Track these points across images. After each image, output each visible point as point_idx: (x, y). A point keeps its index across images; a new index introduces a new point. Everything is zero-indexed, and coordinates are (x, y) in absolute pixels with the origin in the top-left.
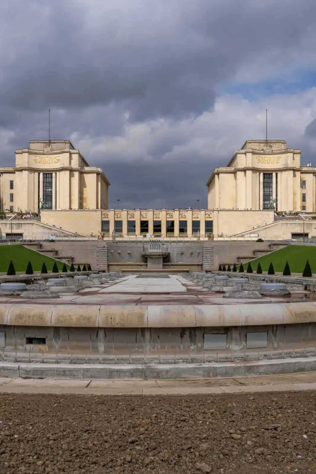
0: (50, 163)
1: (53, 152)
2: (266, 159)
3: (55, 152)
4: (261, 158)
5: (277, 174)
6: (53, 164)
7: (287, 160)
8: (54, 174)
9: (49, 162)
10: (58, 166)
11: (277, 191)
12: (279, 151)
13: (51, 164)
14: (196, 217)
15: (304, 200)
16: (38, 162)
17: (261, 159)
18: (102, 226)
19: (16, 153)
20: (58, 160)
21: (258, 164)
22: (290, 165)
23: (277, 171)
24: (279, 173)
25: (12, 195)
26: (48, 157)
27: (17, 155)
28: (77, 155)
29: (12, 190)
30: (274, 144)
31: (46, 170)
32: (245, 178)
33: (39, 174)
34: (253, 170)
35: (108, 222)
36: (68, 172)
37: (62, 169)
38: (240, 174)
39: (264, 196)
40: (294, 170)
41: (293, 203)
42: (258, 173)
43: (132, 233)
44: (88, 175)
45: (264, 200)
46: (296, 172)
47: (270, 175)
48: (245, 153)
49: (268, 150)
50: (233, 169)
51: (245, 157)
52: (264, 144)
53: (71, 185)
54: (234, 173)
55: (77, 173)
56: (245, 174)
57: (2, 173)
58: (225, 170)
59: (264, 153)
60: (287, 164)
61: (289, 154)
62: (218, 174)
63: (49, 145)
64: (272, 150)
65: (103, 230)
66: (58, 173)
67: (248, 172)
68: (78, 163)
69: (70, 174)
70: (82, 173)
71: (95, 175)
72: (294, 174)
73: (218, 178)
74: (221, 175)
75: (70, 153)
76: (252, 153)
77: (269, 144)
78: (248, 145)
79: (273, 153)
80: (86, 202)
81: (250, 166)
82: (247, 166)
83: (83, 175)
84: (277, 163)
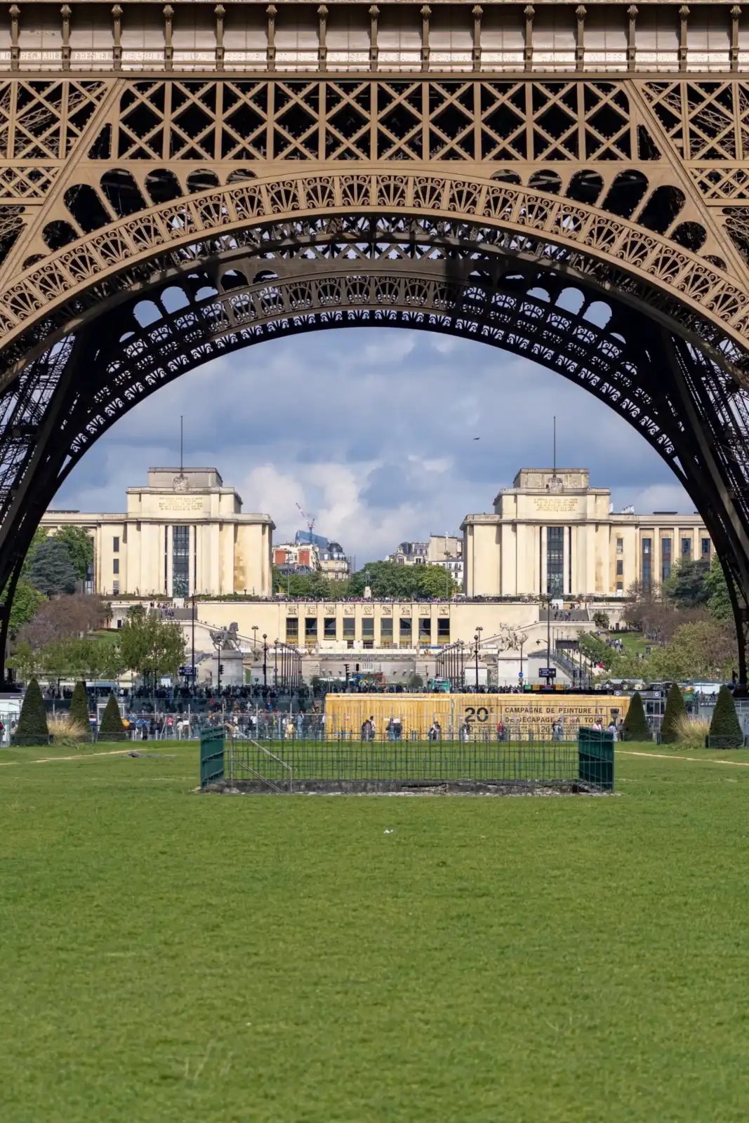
1: (190, 490)
2: (552, 503)
3: (194, 490)
4: (544, 501)
5: (570, 528)
7: (585, 508)
8: (191, 529)
9: (183, 508)
10: (198, 514)
11: (570, 557)
12: (575, 491)
13: (186, 511)
15: (620, 570)
16: (164, 507)
17: (543, 504)
18: (288, 626)
19: (128, 493)
20: (200, 505)
21: (538, 511)
22: (590, 516)
23: (572, 524)
24: (574, 528)
25: (116, 562)
26: (181, 499)
27: (129, 496)
28: (232, 496)
29: (116, 554)
30: (567, 477)
31: (179, 521)
32: (513, 534)
33: (166, 527)
34: (529, 523)
35: (296, 620)
36: (217, 526)
37: (207, 522)
38: (507, 530)
39: (549, 565)
40: (597, 524)
41: (596, 579)
42: (538, 528)
43: (332, 637)
44: (248, 528)
45: (549, 572)
46: (601, 528)
47: (560, 531)
48: (516, 495)
49: (556, 488)
50: (497, 518)
51: (516, 501)
52: (551, 476)
53: (221, 547)
54: (499, 525)
55: (232, 527)
56: (515, 530)
57: (100, 524)
58: (483, 519)
59: (548, 494)
60: (585, 514)
61: (588, 497)
62: (472, 526)
63: (182, 476)
64: (563, 488)
65: (289, 632)
66: (199, 527)
67: (520, 528)
68: (233, 510)
69: (221, 529)
70: (237, 524)
71: (260, 527)
72: (597, 530)
73: (472, 533)
74: (476, 528)
75: (220, 494)
76: (527, 494)
77: (558, 476)
78: (523, 477)
79: (563, 493)
80: (244, 574)
81: (522, 517)
82: (519, 517)
83: (240, 528)
84: (571, 510)
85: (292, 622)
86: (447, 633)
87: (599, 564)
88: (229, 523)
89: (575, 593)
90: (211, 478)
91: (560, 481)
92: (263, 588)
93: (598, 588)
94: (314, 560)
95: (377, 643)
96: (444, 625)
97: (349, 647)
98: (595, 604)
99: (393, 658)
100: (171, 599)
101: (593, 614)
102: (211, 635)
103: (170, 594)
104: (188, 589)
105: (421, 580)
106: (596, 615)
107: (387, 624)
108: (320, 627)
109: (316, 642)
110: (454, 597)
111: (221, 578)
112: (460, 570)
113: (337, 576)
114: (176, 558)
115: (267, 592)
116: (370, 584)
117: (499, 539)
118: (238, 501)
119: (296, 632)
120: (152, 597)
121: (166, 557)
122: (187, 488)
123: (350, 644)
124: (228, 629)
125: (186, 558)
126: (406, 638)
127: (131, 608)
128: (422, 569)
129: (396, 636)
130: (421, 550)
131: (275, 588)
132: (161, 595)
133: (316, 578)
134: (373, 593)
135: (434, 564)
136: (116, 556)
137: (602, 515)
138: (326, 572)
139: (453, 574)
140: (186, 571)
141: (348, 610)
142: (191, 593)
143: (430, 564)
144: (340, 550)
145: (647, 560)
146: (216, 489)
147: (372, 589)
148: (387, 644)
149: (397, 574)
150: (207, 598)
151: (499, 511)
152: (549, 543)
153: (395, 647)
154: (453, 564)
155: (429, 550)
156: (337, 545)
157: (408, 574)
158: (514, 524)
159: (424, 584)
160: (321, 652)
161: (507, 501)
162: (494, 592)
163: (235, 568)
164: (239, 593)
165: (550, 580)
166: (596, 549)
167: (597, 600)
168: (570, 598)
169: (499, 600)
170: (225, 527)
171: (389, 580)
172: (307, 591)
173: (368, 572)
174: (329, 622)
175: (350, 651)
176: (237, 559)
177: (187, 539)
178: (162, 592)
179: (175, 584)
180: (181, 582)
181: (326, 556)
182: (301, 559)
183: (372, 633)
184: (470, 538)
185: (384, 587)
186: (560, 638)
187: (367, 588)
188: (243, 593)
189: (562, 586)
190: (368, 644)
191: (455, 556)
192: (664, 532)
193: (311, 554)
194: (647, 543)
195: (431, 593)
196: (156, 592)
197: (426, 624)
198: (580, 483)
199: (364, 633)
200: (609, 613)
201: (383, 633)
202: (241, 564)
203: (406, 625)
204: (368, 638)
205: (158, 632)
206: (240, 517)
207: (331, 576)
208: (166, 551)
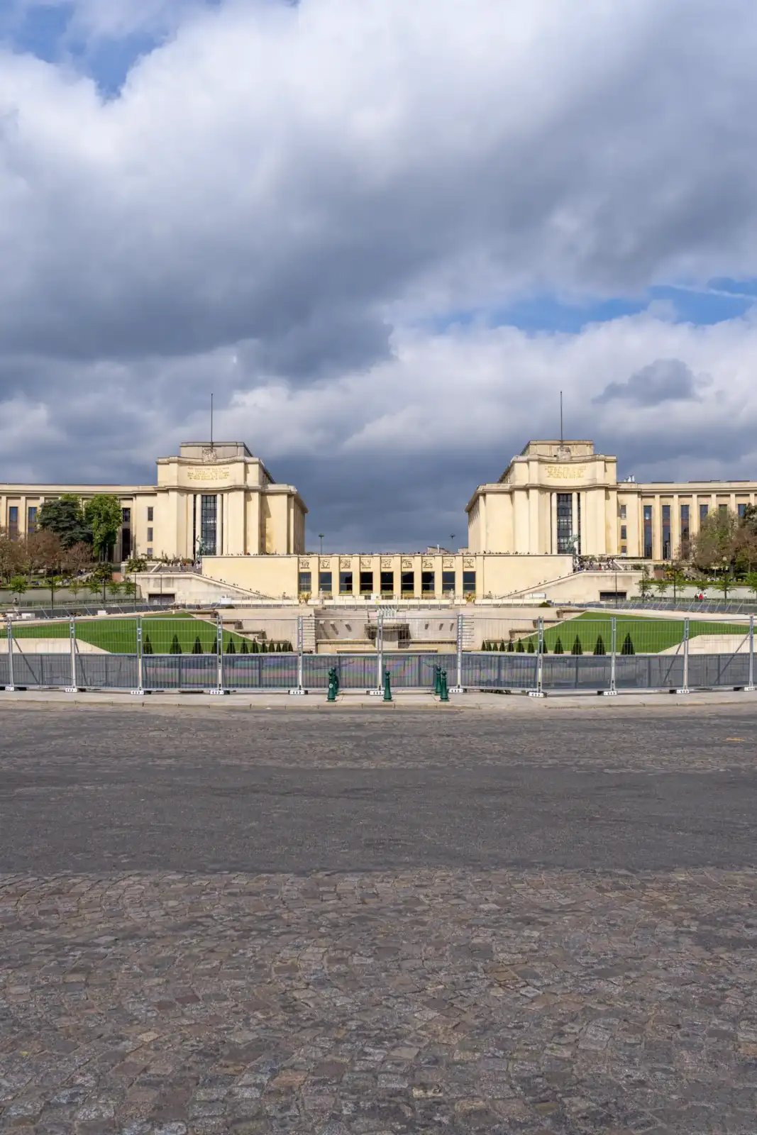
1: (218, 460)
2: (561, 470)
3: (221, 460)
4: (553, 469)
5: (579, 495)
7: (594, 472)
8: (219, 497)
10: (225, 483)
11: (579, 523)
12: (583, 458)
14: (449, 566)
15: (623, 535)
17: (553, 471)
18: (300, 581)
19: (158, 463)
20: (227, 474)
21: (548, 478)
22: (601, 481)
23: (580, 490)
24: (582, 494)
25: (150, 531)
26: (209, 469)
27: (159, 467)
28: (257, 466)
29: (151, 526)
30: (573, 447)
32: (526, 499)
33: (195, 496)
34: (540, 488)
35: (309, 574)
36: (242, 494)
37: (232, 490)
38: (519, 495)
39: (559, 529)
40: (606, 489)
41: (606, 541)
42: (548, 493)
43: (347, 593)
44: (275, 498)
45: (559, 536)
46: (609, 492)
47: (569, 497)
48: (527, 462)
49: (564, 457)
51: (528, 467)
53: (247, 514)
54: (510, 492)
55: (258, 495)
56: (527, 495)
57: (135, 495)
58: (495, 488)
59: (557, 462)
60: (595, 479)
61: (597, 463)
62: (484, 495)
63: (211, 449)
64: (571, 457)
65: (300, 589)
66: (225, 495)
67: (532, 493)
68: (260, 481)
69: (246, 496)
70: (264, 493)
71: (286, 497)
72: (605, 495)
75: (247, 463)
76: (539, 461)
77: (565, 447)
78: (532, 448)
79: (571, 461)
80: (270, 541)
81: (535, 482)
82: (532, 483)
83: (267, 497)
84: (579, 477)
85: (304, 578)
86: (473, 587)
87: (608, 527)
88: (255, 491)
89: (585, 554)
90: (239, 450)
91: (568, 451)
93: (608, 550)
96: (470, 579)
97: (364, 599)
108: (335, 581)
109: (329, 595)
111: (246, 543)
114: (205, 527)
119: (308, 587)
121: (194, 524)
122: (215, 459)
123: (367, 596)
129: (418, 590)
136: (151, 524)
137: (611, 482)
140: (215, 538)
141: (366, 563)
145: (648, 526)
146: (244, 459)
152: (558, 509)
158: (526, 489)
161: (520, 469)
165: (559, 544)
166: (606, 513)
170: (250, 494)
174: (345, 578)
175: (365, 602)
177: (215, 508)
183: (391, 587)
186: (603, 589)
192: (664, 499)
194: (648, 510)
197: (449, 576)
198: (586, 453)
199: (383, 587)
201: (403, 587)
204: (387, 593)
208: (194, 519)
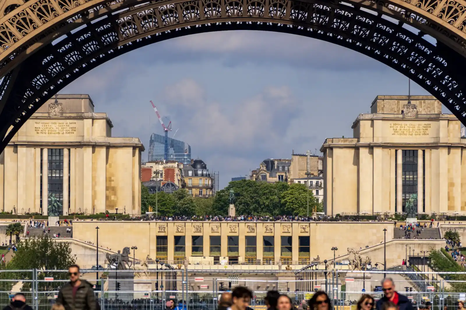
0: (59, 133)
1: (64, 115)
2: (406, 128)
3: (68, 115)
4: (399, 126)
5: (424, 151)
6: (65, 134)
7: (438, 131)
8: (66, 151)
9: (57, 132)
10: (72, 138)
11: (424, 178)
12: (428, 116)
13: (61, 134)
14: (287, 231)
16: (40, 132)
17: (398, 128)
18: (158, 244)
21: (393, 135)
22: (443, 139)
24: (427, 151)
26: (55, 123)
28: (105, 120)
30: (421, 103)
31: (53, 144)
32: (370, 156)
33: (42, 150)
34: (384, 146)
35: (165, 238)
36: (90, 149)
37: (80, 145)
38: (364, 153)
39: (404, 185)
40: (450, 147)
41: (449, 199)
42: (393, 151)
43: (199, 253)
44: (120, 151)
45: (404, 192)
46: (452, 151)
47: (415, 154)
48: (372, 120)
49: (410, 113)
50: (354, 142)
51: (372, 125)
52: (406, 102)
53: (94, 169)
54: (357, 148)
55: (104, 150)
56: (372, 153)
58: (341, 143)
59: (403, 119)
60: (438, 137)
61: (441, 121)
62: (331, 148)
63: (56, 102)
64: (417, 114)
65: (158, 249)
66: (72, 150)
67: (377, 151)
68: (104, 134)
69: (93, 152)
70: (109, 147)
71: (131, 150)
72: (449, 153)
73: (332, 156)
74: (335, 151)
75: (93, 119)
76: (383, 119)
77: (413, 102)
78: (380, 103)
79: (417, 118)
80: (115, 194)
81: (379, 140)
82: (375, 141)
83: (112, 151)
84: (424, 134)
85: (161, 241)
86: (307, 250)
87: (451, 185)
88: (101, 146)
89: (429, 212)
90: (84, 103)
91: (415, 107)
92: (134, 208)
93: (450, 208)
94: (179, 178)
95: (241, 259)
96: (305, 243)
97: (215, 263)
98: (447, 222)
99: (256, 274)
100: (46, 218)
101: (444, 232)
102: (108, 257)
103: (45, 213)
104: (62, 208)
105: (283, 197)
106: (447, 233)
107: (251, 241)
108: (189, 244)
109: (185, 258)
110: (314, 216)
111: (94, 197)
112: (320, 186)
113: (201, 193)
114: (50, 179)
115: (137, 211)
116: (234, 202)
117: (357, 161)
118: (109, 124)
119: (165, 249)
120: (28, 216)
121: (41, 177)
122: (62, 113)
123: (217, 260)
124: (121, 253)
125: (61, 179)
126: (269, 255)
127: (10, 226)
128: (285, 187)
129: (260, 253)
130: (284, 168)
131: (144, 207)
132: (37, 214)
133: (181, 196)
134: (237, 210)
135: (296, 182)
137: (454, 140)
138: (190, 188)
139: (314, 192)
140: (61, 191)
141: (215, 228)
142: (65, 213)
143: (292, 181)
144: (204, 167)
146: (90, 114)
147: (236, 206)
148: (251, 261)
149: (261, 192)
150: (81, 216)
151: (357, 135)
152: (404, 165)
153: (259, 263)
154: (314, 182)
155: (291, 168)
156: (200, 162)
157: (270, 192)
158: (371, 147)
159: (286, 202)
160: (190, 268)
161: (365, 127)
162: (352, 211)
163: (107, 189)
164: (110, 212)
165: (405, 200)
166: (449, 170)
167: (449, 218)
168: (423, 217)
169: (357, 218)
170: (97, 149)
171: (252, 198)
172: (174, 208)
173: (232, 191)
174: (197, 241)
175: (215, 267)
176: (109, 180)
177: (61, 162)
178: (38, 210)
179: (50, 203)
180: (55, 201)
181: (190, 173)
182: (167, 177)
183: (237, 250)
184: (329, 160)
185: (248, 205)
186: (412, 254)
187: (232, 206)
188: (115, 212)
189: (416, 206)
190: (233, 260)
191: (316, 174)
193: (177, 171)
195: (293, 210)
196: (32, 211)
197: (287, 241)
198: (434, 109)
199: (230, 249)
200: (460, 232)
201: (247, 250)
202: (113, 184)
203: (268, 242)
204: (233, 254)
205: (49, 252)
206: (112, 140)
207: (195, 192)
208: (41, 172)
